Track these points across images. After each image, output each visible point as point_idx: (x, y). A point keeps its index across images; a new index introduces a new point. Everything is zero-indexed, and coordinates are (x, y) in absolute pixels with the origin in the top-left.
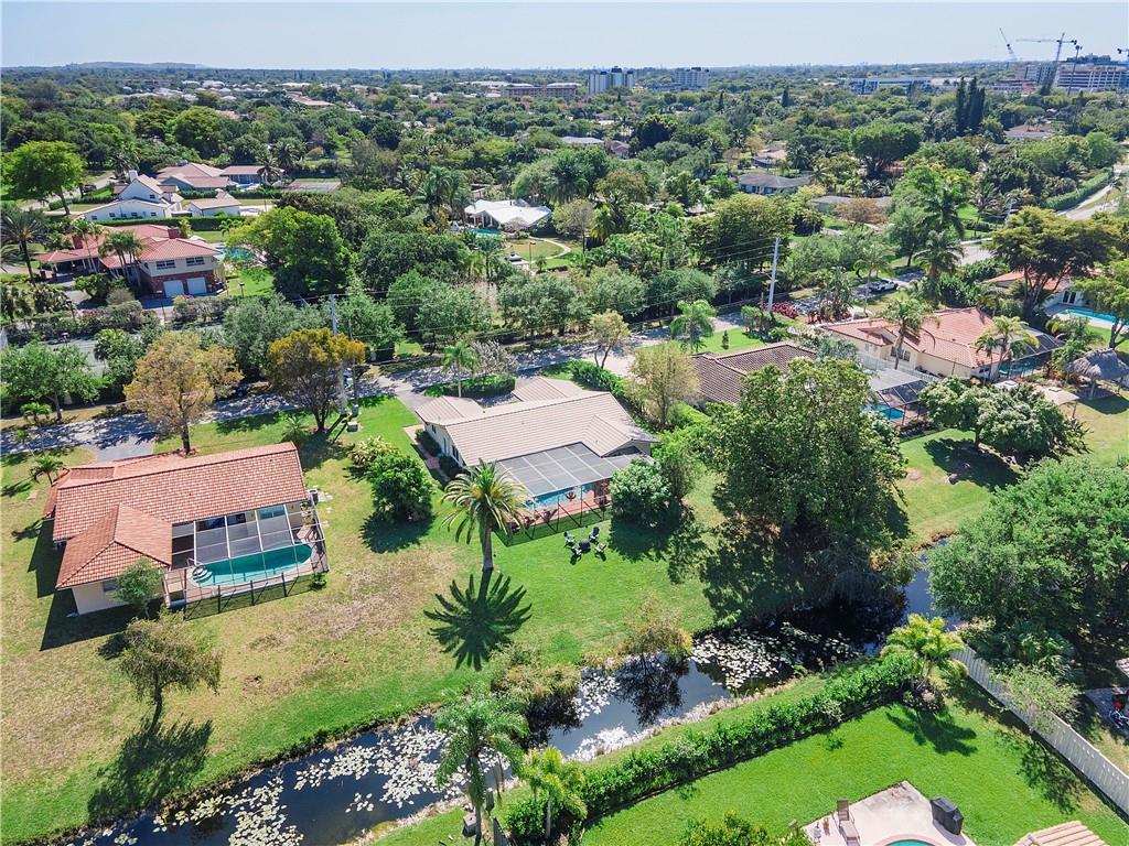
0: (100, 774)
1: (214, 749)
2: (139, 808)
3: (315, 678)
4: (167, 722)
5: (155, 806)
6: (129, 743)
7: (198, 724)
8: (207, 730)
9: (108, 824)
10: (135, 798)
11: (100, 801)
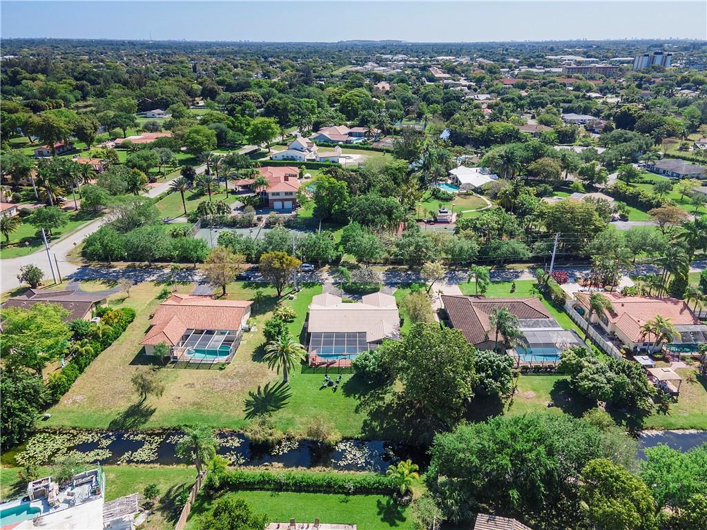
0: (119, 414)
1: (152, 418)
2: (122, 430)
3: (196, 405)
4: (145, 403)
5: (127, 431)
6: (132, 406)
7: (153, 408)
8: (154, 411)
9: (112, 431)
10: (123, 425)
11: (114, 423)
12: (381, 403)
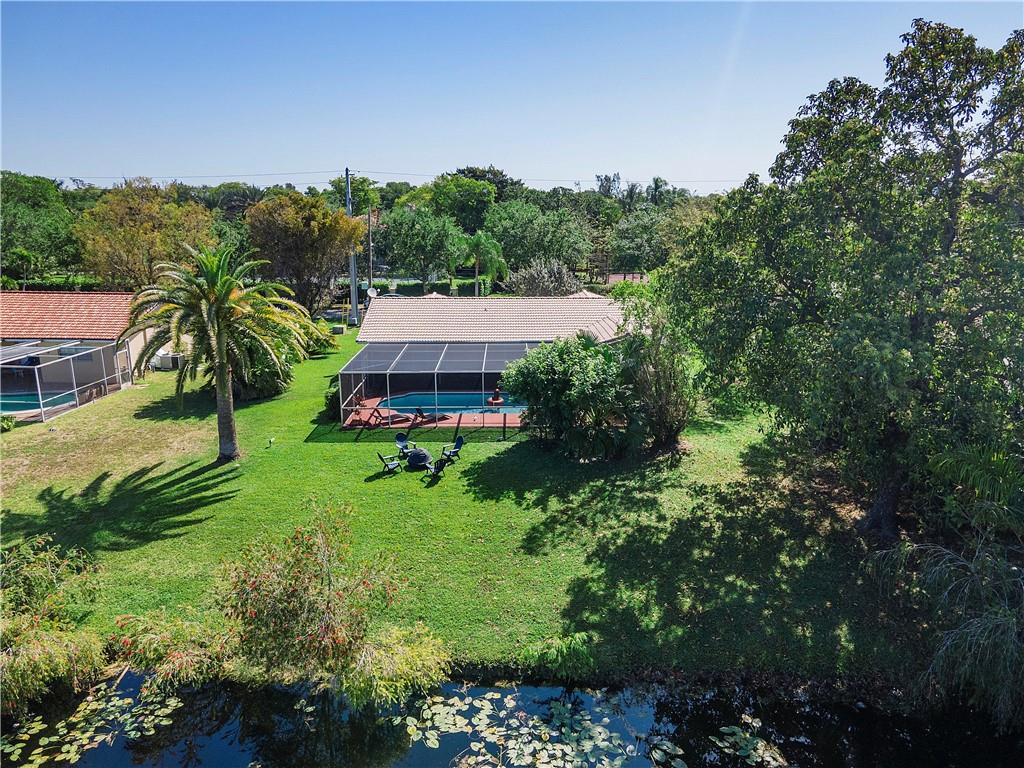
12: (647, 519)
